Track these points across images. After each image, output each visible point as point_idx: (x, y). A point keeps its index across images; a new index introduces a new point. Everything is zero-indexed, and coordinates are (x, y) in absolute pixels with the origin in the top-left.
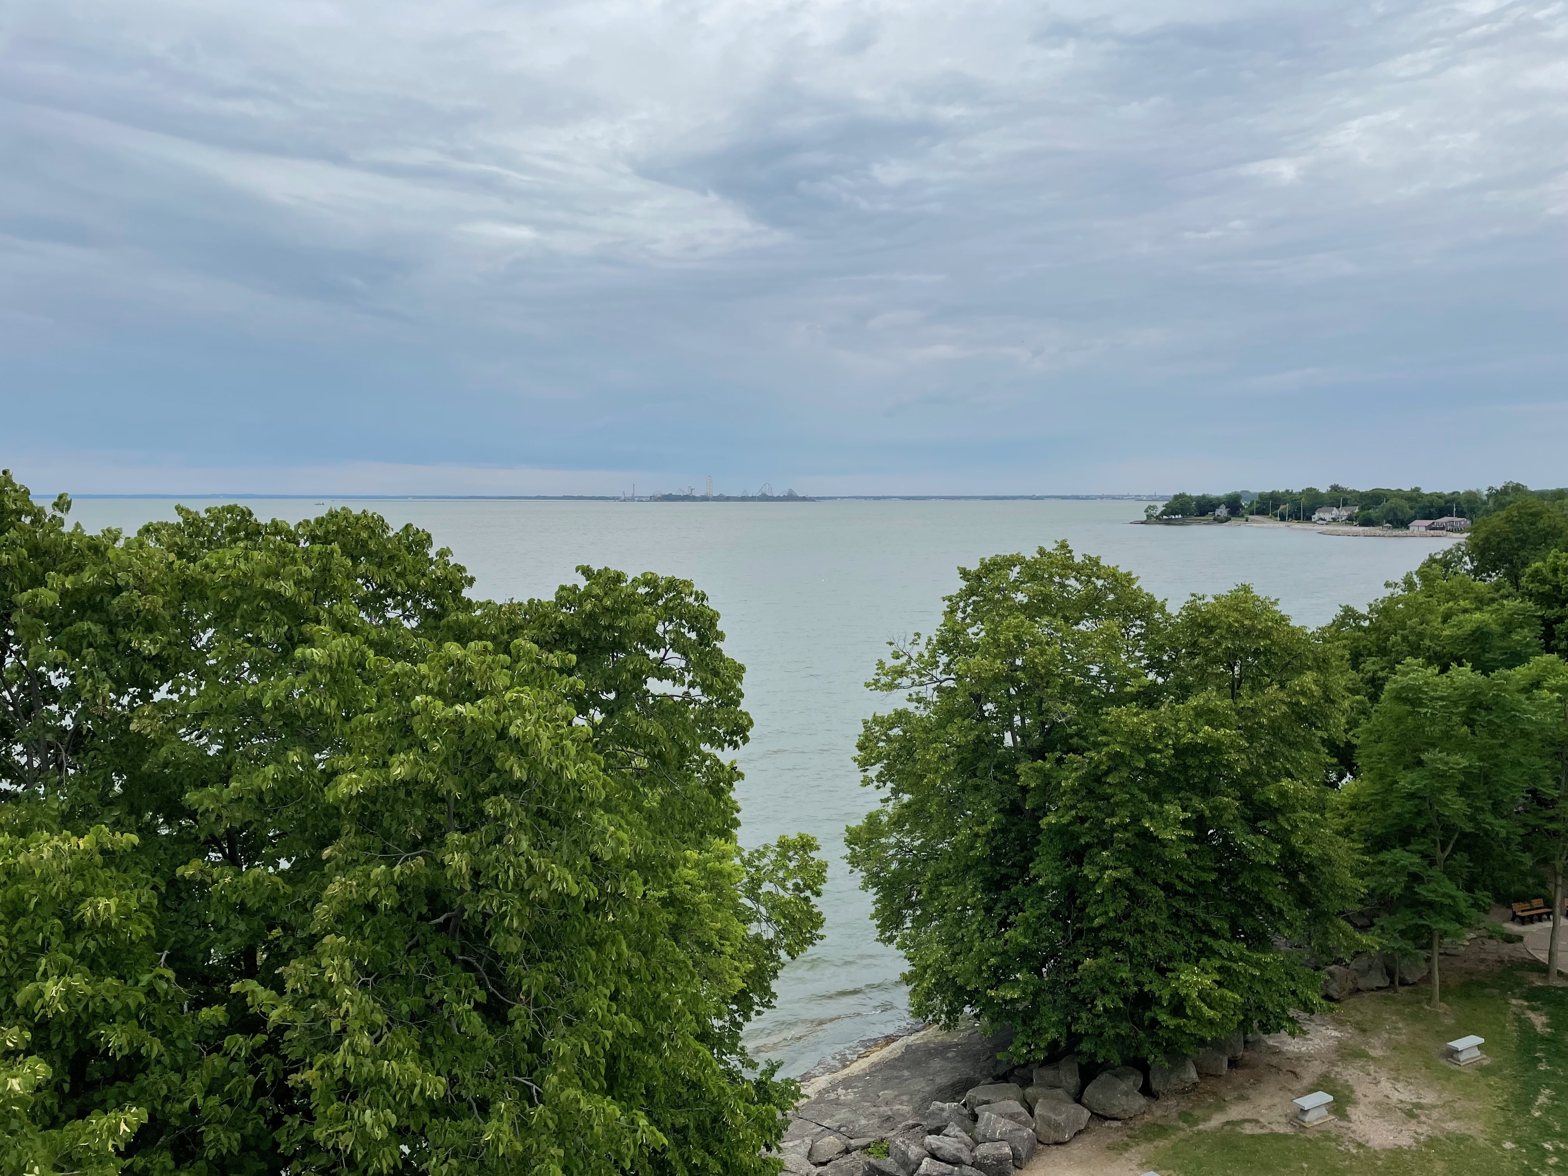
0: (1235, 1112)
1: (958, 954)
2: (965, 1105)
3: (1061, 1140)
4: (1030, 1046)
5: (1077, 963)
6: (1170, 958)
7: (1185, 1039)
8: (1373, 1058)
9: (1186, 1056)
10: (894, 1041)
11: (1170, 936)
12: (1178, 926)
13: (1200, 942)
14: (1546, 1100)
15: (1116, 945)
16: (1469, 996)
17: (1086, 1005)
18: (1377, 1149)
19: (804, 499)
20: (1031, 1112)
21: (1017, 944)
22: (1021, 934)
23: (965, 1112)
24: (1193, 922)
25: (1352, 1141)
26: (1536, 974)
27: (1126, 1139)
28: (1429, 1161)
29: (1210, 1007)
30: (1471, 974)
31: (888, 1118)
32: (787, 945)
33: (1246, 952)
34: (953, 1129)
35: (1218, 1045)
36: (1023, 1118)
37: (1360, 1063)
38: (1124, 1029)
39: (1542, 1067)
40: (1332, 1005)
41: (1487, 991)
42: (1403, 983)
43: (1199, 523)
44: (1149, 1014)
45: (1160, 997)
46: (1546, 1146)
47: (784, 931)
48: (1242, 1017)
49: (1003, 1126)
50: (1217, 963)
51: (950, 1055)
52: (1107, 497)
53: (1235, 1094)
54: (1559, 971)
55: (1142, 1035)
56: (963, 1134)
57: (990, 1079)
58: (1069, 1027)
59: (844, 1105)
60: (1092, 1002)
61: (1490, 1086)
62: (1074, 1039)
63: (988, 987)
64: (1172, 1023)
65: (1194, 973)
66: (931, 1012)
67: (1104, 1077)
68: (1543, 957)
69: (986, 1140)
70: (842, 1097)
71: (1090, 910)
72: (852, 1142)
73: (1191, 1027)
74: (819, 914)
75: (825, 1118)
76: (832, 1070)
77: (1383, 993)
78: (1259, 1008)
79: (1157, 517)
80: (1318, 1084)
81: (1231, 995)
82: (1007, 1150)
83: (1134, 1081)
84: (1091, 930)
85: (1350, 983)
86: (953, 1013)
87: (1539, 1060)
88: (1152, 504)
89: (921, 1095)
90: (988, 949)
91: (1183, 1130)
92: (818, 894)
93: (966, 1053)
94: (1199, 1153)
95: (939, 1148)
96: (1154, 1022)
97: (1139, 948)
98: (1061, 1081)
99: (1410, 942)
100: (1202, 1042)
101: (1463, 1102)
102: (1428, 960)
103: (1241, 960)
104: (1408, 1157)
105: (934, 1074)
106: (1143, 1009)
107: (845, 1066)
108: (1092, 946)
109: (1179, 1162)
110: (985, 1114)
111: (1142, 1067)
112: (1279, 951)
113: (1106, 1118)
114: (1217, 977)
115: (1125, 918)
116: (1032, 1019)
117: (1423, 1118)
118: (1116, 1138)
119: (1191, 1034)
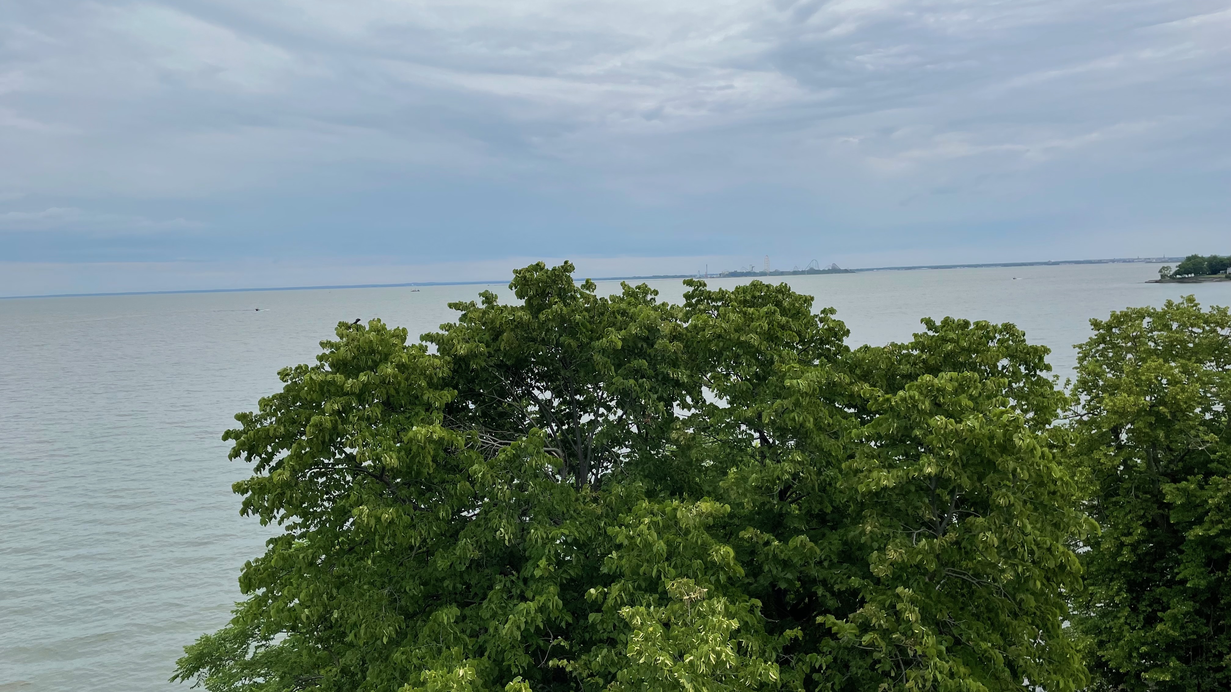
19: (846, 271)
21: (1168, 636)
22: (1171, 628)
43: (1212, 280)
52: (1119, 261)
63: (1141, 671)
79: (1171, 277)
88: (1166, 265)
90: (1137, 639)
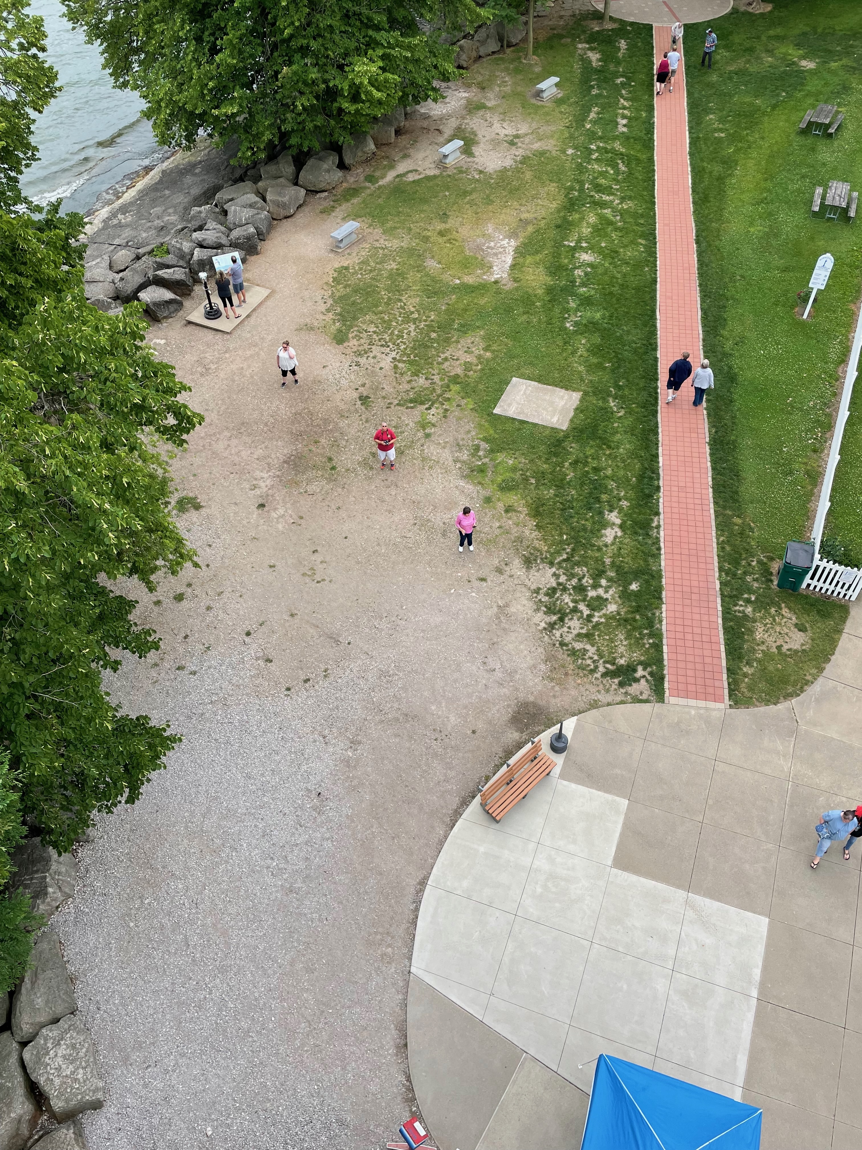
0: (402, 167)
1: (183, 84)
2: (216, 205)
3: (289, 214)
4: (253, 149)
5: (277, 73)
6: (346, 55)
7: (363, 119)
8: (489, 108)
9: (365, 132)
10: (151, 170)
11: (344, 35)
12: (350, 25)
13: (367, 36)
14: (595, 116)
15: (304, 51)
16: (552, 48)
17: (289, 107)
18: (491, 172)
20: (264, 200)
21: (228, 65)
22: (229, 56)
23: (217, 210)
24: (360, 20)
25: (476, 170)
26: (595, 22)
27: (332, 203)
28: (523, 173)
29: (378, 90)
30: (554, 29)
31: (162, 228)
32: (30, 101)
33: (401, 39)
34: (211, 224)
35: (386, 120)
36: (259, 205)
37: (481, 113)
38: (320, 121)
39: (595, 92)
40: (461, 71)
41: (563, 41)
42: (509, 46)
44: (336, 105)
45: (342, 89)
46: (592, 147)
47: (24, 90)
48: (401, 94)
49: (246, 214)
50: (380, 52)
51: (197, 171)
53: (401, 155)
54: (610, 17)
55: (332, 122)
56: (219, 226)
57: (230, 182)
58: (279, 128)
59: (127, 226)
60: (293, 104)
61: (561, 112)
62: (284, 136)
63: (212, 108)
64: (352, 108)
65: (364, 63)
66: (173, 138)
67: (311, 162)
68: (600, 7)
69: (237, 226)
70: (123, 221)
71: (280, 23)
72: (140, 251)
73: (365, 108)
74: (51, 68)
75: (114, 239)
76: (109, 203)
77: (496, 56)
78: (412, 84)
80: (454, 135)
81: (393, 77)
82: (252, 230)
83: (333, 159)
84: (283, 41)
85: (474, 52)
86: (190, 137)
87: (593, 87)
89: (182, 206)
90: (205, 75)
91: (369, 188)
92: (43, 49)
93: (209, 166)
94: (380, 201)
95: (204, 240)
96: (340, 110)
97: (322, 50)
98: (282, 172)
99: (514, 10)
100: (375, 119)
101: (544, 128)
102: (526, 23)
103: (397, 46)
104: (510, 173)
105: (189, 188)
106: (332, 102)
107: (119, 198)
108: (287, 55)
109: (368, 210)
110: (231, 208)
111: (336, 148)
112: (424, 34)
113: (317, 192)
114: (381, 64)
115: (308, 26)
116: (251, 127)
117: (520, 144)
118: (325, 204)
119: (368, 115)
